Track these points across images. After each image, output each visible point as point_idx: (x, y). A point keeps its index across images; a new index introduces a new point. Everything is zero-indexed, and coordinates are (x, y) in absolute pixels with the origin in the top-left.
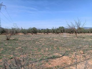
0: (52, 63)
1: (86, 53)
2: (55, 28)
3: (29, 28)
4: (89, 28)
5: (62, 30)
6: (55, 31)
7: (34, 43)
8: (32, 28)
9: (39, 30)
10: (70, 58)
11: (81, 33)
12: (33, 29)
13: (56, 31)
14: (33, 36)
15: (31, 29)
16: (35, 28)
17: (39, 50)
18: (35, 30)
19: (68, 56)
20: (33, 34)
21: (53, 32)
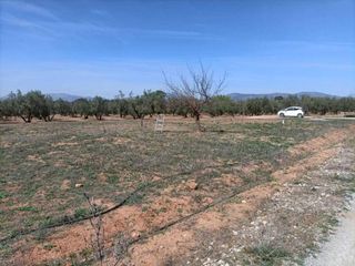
0: (61, 242)
1: (207, 188)
2: (127, 96)
3: (12, 95)
4: (246, 99)
5: (155, 103)
6: (131, 108)
7: (17, 163)
8: (24, 93)
9: (61, 101)
10: (145, 213)
11: (221, 113)
12: (32, 101)
13: (134, 107)
14: (24, 130)
15: (21, 99)
16: (38, 94)
17: (29, 189)
18: (41, 103)
19: (139, 204)
20: (34, 120)
21: (121, 110)
